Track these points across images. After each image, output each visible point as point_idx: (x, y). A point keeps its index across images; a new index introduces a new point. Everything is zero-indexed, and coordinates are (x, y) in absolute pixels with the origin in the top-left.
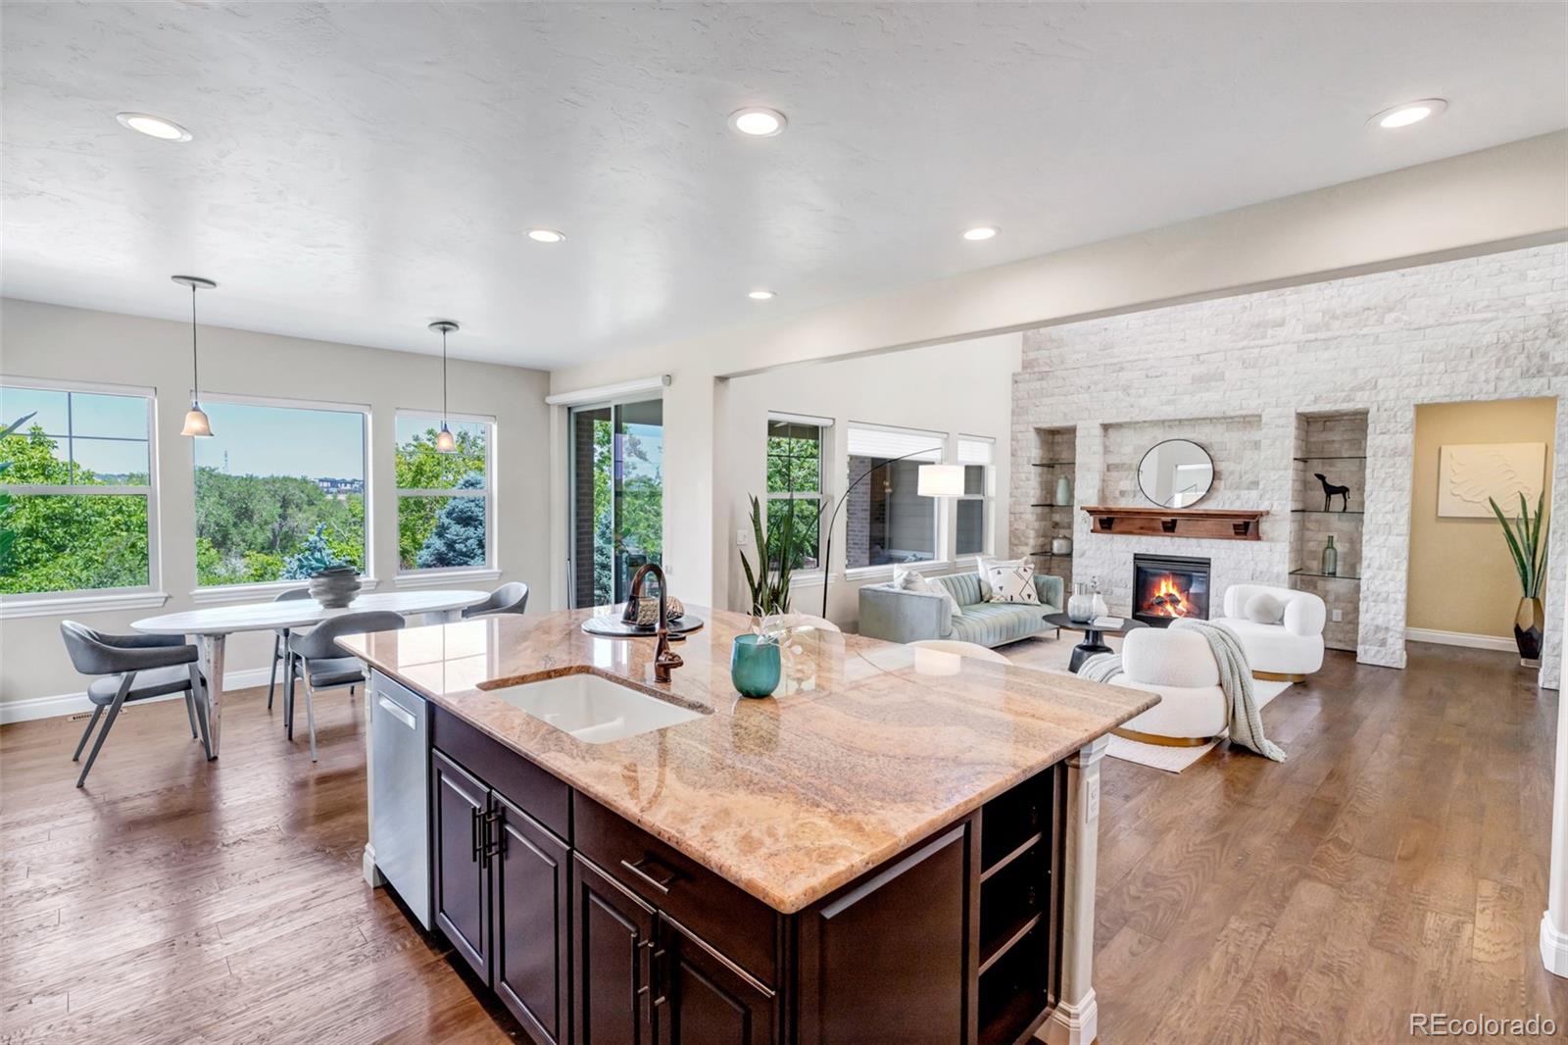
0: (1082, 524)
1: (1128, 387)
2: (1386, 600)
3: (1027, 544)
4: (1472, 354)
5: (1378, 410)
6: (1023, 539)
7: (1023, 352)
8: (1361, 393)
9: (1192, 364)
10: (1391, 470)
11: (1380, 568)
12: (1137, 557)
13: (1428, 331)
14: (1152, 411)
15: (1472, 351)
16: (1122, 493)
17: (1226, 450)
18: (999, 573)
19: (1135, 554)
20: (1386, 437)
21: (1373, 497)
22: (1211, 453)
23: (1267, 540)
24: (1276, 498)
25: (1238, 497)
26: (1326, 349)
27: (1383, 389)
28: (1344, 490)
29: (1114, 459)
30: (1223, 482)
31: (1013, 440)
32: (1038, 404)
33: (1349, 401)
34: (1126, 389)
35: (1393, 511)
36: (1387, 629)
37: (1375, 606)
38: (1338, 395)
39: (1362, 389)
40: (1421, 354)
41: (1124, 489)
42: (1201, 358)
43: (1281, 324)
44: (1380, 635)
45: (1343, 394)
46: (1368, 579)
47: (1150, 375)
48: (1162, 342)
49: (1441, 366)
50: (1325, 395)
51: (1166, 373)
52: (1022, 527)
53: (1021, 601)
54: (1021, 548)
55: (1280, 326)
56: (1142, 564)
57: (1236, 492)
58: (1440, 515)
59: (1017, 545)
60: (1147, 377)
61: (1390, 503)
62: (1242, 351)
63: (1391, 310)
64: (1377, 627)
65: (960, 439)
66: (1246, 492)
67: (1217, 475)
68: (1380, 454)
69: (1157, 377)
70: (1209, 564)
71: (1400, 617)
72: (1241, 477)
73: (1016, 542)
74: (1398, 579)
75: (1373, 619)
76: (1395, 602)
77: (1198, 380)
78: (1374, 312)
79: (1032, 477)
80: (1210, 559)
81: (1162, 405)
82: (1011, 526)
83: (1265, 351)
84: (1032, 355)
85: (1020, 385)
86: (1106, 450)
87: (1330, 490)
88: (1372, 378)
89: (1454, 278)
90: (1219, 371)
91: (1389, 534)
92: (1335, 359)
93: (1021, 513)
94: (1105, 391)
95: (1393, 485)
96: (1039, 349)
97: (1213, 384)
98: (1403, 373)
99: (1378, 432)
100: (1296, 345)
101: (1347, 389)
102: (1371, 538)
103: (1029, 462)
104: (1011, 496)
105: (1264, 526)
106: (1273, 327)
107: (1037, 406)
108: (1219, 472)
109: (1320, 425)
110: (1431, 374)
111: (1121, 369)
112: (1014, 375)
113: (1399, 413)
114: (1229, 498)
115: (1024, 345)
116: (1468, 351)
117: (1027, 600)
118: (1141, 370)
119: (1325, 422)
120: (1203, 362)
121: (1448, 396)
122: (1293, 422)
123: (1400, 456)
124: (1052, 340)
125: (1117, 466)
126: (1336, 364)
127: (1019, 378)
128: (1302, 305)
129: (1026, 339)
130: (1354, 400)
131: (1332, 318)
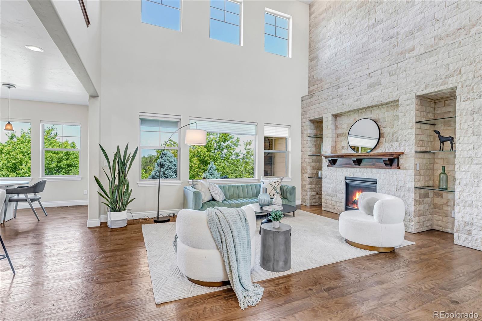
0: (325, 162)
1: (341, 95)
2: (471, 206)
3: (307, 173)
5: (462, 87)
6: (306, 170)
8: (451, 79)
9: (367, 79)
10: (471, 123)
11: (467, 184)
12: (346, 179)
14: (351, 105)
16: (343, 148)
17: (386, 121)
19: (346, 177)
20: (468, 102)
21: (460, 141)
22: (379, 124)
23: (403, 169)
24: (407, 145)
25: (392, 146)
26: (431, 57)
27: (464, 73)
28: (451, 139)
29: (339, 132)
30: (384, 139)
31: (302, 126)
32: (310, 109)
33: (445, 84)
34: (340, 97)
35: (474, 148)
36: (472, 224)
37: (464, 209)
38: (439, 81)
39: (452, 76)
41: (343, 145)
42: (371, 75)
44: (468, 228)
45: (441, 81)
46: (459, 193)
47: (350, 88)
50: (431, 84)
51: (356, 86)
52: (305, 165)
54: (305, 175)
55: (413, 51)
56: (349, 182)
57: (391, 143)
59: (303, 173)
61: (471, 143)
62: (389, 67)
64: (466, 222)
65: (265, 126)
66: (396, 142)
67: (381, 135)
68: (464, 114)
69: (352, 88)
70: (376, 182)
72: (393, 135)
73: (304, 172)
75: (463, 217)
76: (477, 207)
77: (369, 86)
79: (309, 142)
80: (377, 179)
81: (355, 102)
82: (302, 165)
83: (400, 64)
84: (312, 88)
85: (304, 102)
86: (336, 127)
87: (443, 140)
88: (457, 68)
90: (379, 80)
91: (472, 163)
92: (436, 61)
93: (305, 159)
94: (333, 99)
95: (473, 132)
96: (314, 85)
97: (376, 87)
99: (462, 100)
101: (444, 77)
102: (460, 166)
103: (307, 135)
104: (302, 151)
105: (402, 161)
106: (408, 52)
109: (442, 103)
111: (339, 87)
112: (302, 98)
113: (475, 87)
114: (388, 147)
115: (309, 84)
117: (273, 197)
118: (347, 86)
119: (445, 101)
120: (372, 76)
122: (415, 102)
123: (476, 113)
124: (318, 80)
125: (340, 134)
126: (437, 64)
127: (304, 99)
128: (423, 37)
129: (309, 82)
130: (447, 83)
131: (439, 40)
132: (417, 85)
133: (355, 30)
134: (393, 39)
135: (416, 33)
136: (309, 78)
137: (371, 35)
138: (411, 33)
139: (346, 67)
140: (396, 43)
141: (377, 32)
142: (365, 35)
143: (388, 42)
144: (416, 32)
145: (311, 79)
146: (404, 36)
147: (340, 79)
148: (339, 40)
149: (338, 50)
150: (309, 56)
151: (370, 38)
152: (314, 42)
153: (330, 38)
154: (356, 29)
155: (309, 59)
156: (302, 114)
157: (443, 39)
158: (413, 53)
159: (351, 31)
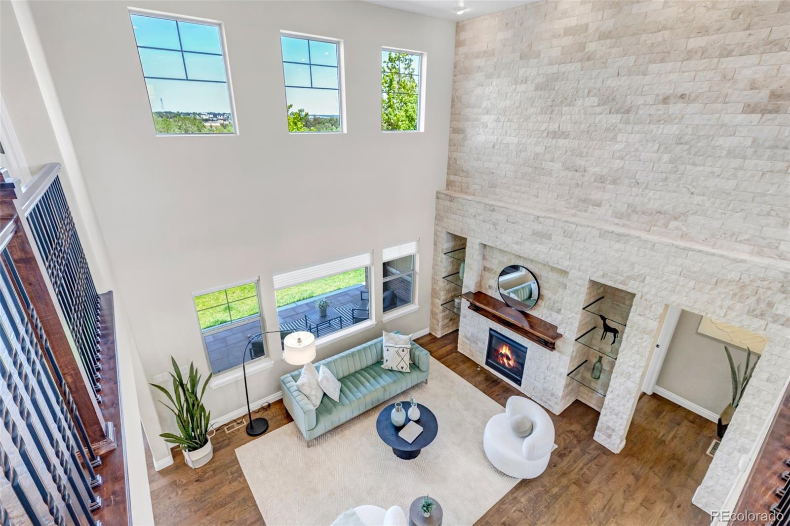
1: (496, 224)
2: (617, 415)
4: (717, 282)
5: (641, 298)
6: (438, 295)
7: (448, 174)
8: (632, 282)
9: (533, 221)
10: (639, 341)
11: (618, 395)
12: (491, 330)
13: (690, 253)
14: (508, 245)
15: (718, 280)
16: (490, 287)
17: (548, 283)
18: (388, 350)
19: (490, 328)
20: (642, 318)
21: (623, 353)
23: (559, 352)
24: (568, 329)
25: (551, 315)
26: (617, 241)
27: (647, 284)
28: (615, 332)
29: (487, 265)
30: (543, 303)
31: (435, 235)
32: (448, 216)
33: (624, 285)
34: (495, 224)
35: (634, 366)
36: (613, 430)
37: (610, 415)
38: (618, 277)
39: (635, 280)
40: (680, 269)
41: (491, 285)
42: (540, 220)
43: (599, 205)
44: (609, 432)
45: (622, 278)
46: (610, 399)
47: (509, 220)
48: (524, 193)
49: (692, 284)
50: (609, 275)
51: (518, 222)
52: (438, 288)
53: (396, 369)
54: (436, 300)
56: (493, 334)
57: (550, 312)
58: (699, 331)
59: (434, 296)
60: (507, 221)
61: (633, 361)
62: (565, 223)
63: (676, 219)
64: (608, 426)
66: (556, 314)
67: (540, 297)
68: (635, 328)
69: (512, 223)
70: (526, 351)
71: (622, 428)
72: (554, 304)
73: (435, 294)
74: (627, 407)
75: (607, 421)
76: (622, 418)
77: (535, 234)
78: (663, 216)
79: (444, 261)
80: (527, 348)
81: (513, 243)
82: (432, 286)
83: (579, 229)
84: (452, 178)
85: (440, 201)
86: (484, 258)
88: (642, 274)
89: (730, 208)
90: (549, 232)
91: (628, 379)
92: (622, 251)
93: (437, 279)
94: (484, 221)
95: (638, 351)
96: (455, 174)
97: (544, 240)
98: (664, 279)
99: (637, 313)
100: (598, 232)
101: (625, 275)
102: (616, 377)
103: (442, 252)
104: (433, 269)
105: (558, 344)
106: (593, 205)
107: (448, 218)
108: (542, 295)
110: (683, 286)
111: (493, 210)
112: (437, 193)
113: (654, 306)
115: (448, 169)
116: (714, 280)
117: (401, 370)
118: (504, 215)
120: (540, 223)
121: (690, 307)
122: (587, 284)
123: (647, 334)
124: (463, 171)
125: (489, 269)
126: (622, 255)
127: (440, 196)
128: (615, 195)
129: (449, 165)
130: (627, 285)
131: (633, 211)
132: (594, 267)
133: (527, 124)
134: (578, 174)
135: (608, 184)
136: (449, 158)
137: (549, 147)
138: (601, 179)
139: (507, 176)
140: (580, 182)
141: (557, 148)
142: (540, 142)
143: (570, 174)
144: (608, 182)
145: (451, 162)
146: (593, 180)
147: (495, 188)
148: (501, 124)
149: (497, 140)
150: (451, 121)
151: (546, 151)
152: (460, 101)
153: (488, 112)
154: (530, 124)
155: (451, 127)
156: (436, 217)
157: (637, 214)
158: (599, 211)
159: (521, 121)
